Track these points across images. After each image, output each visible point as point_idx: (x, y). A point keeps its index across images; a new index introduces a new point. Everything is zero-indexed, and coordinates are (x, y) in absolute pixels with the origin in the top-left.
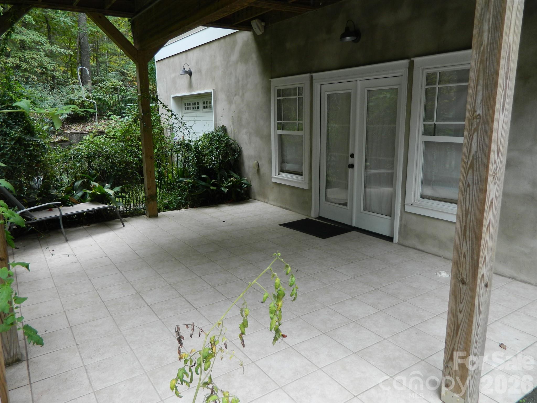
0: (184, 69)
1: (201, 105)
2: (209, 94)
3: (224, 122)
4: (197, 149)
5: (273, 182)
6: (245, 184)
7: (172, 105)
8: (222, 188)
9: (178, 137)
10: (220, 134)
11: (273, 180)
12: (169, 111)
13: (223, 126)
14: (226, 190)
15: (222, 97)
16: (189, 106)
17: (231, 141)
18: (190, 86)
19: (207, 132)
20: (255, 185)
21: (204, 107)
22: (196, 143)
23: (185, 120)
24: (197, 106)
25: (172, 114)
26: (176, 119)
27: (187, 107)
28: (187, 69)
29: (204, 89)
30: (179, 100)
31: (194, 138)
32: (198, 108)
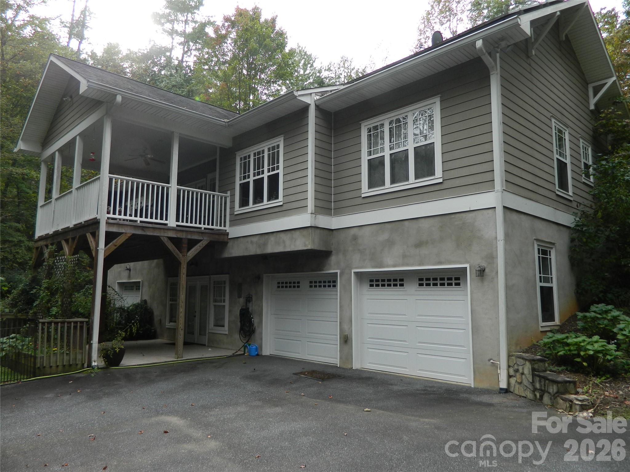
0: (127, 267)
1: (135, 288)
2: (139, 282)
3: (146, 297)
4: (128, 312)
5: (167, 328)
6: (153, 330)
7: (117, 288)
8: (140, 331)
9: (118, 304)
10: (143, 304)
11: (167, 327)
12: (115, 292)
13: (145, 300)
14: (141, 332)
15: (146, 284)
16: (127, 288)
17: (148, 308)
18: (129, 277)
19: (135, 303)
20: (158, 330)
21: (137, 289)
22: (128, 308)
23: (123, 296)
24: (132, 288)
25: (117, 293)
26: (119, 295)
27: (126, 288)
28: (128, 268)
29: (137, 279)
30: (121, 285)
31: (127, 306)
32: (133, 289)
